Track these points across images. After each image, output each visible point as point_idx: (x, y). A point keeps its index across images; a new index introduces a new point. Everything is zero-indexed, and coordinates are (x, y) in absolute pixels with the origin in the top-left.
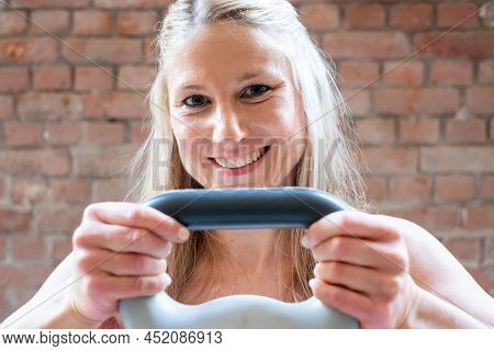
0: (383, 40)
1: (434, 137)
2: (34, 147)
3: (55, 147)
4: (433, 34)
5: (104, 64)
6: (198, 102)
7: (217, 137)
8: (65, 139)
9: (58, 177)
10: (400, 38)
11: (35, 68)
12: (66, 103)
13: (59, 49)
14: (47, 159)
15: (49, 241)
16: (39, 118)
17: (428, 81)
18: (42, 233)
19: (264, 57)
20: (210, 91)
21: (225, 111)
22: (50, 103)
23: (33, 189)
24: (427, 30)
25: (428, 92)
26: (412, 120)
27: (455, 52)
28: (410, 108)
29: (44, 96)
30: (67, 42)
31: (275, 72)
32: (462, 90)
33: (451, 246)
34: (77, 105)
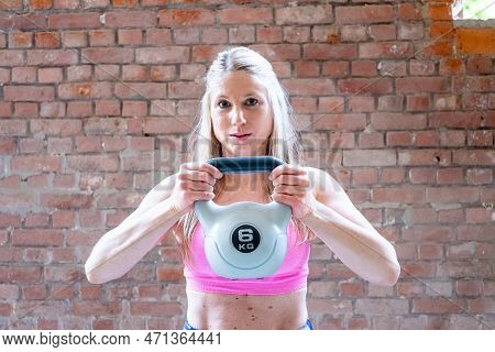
0: (319, 83)
1: (351, 144)
2: (94, 153)
3: (108, 152)
4: (349, 80)
5: (142, 99)
6: (225, 105)
7: (234, 121)
8: (115, 148)
9: (110, 172)
10: (329, 82)
11: (96, 102)
12: (117, 124)
13: (113, 89)
14: (104, 161)
15: (104, 214)
16: (98, 134)
17: (347, 109)
18: (100, 209)
19: (257, 87)
20: (230, 100)
21: (237, 110)
22: (106, 124)
23: (94, 180)
24: (346, 78)
25: (346, 116)
26: (337, 133)
27: (363, 91)
28: (336, 126)
29: (102, 119)
30: (117, 86)
31: (261, 95)
32: (368, 114)
33: (363, 212)
34: (124, 125)
